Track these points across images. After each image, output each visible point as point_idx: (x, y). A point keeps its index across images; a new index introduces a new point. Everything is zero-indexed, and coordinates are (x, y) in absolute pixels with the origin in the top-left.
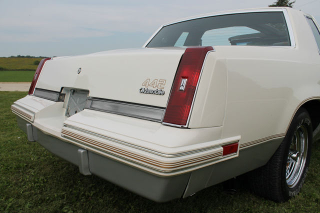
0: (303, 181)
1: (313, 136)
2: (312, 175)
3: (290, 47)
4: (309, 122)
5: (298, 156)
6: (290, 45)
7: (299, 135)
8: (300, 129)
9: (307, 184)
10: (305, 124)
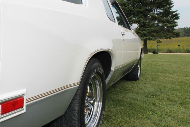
0: (101, 122)
1: (106, 84)
2: (108, 115)
3: (81, 5)
4: (102, 71)
5: (94, 101)
6: (82, 4)
7: (95, 83)
8: (94, 78)
9: (104, 124)
10: (98, 73)
